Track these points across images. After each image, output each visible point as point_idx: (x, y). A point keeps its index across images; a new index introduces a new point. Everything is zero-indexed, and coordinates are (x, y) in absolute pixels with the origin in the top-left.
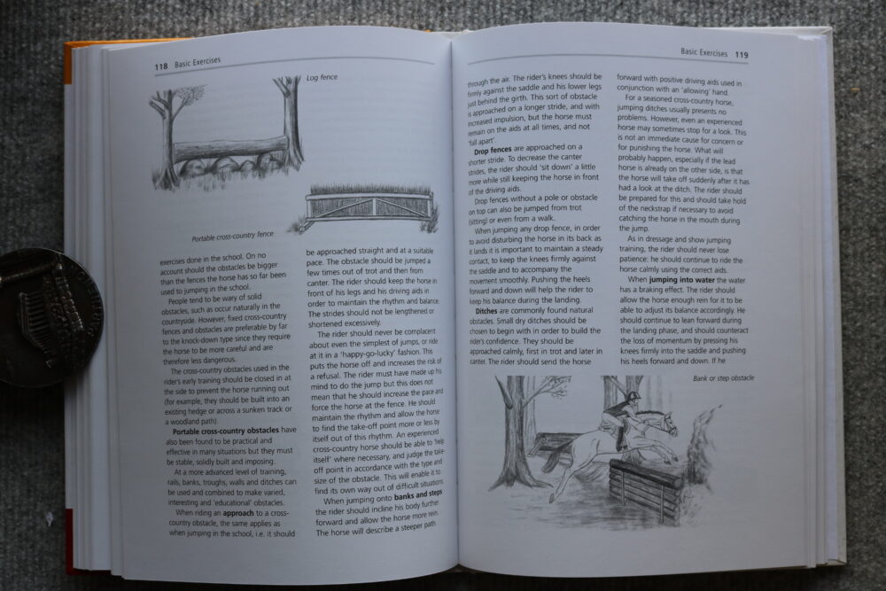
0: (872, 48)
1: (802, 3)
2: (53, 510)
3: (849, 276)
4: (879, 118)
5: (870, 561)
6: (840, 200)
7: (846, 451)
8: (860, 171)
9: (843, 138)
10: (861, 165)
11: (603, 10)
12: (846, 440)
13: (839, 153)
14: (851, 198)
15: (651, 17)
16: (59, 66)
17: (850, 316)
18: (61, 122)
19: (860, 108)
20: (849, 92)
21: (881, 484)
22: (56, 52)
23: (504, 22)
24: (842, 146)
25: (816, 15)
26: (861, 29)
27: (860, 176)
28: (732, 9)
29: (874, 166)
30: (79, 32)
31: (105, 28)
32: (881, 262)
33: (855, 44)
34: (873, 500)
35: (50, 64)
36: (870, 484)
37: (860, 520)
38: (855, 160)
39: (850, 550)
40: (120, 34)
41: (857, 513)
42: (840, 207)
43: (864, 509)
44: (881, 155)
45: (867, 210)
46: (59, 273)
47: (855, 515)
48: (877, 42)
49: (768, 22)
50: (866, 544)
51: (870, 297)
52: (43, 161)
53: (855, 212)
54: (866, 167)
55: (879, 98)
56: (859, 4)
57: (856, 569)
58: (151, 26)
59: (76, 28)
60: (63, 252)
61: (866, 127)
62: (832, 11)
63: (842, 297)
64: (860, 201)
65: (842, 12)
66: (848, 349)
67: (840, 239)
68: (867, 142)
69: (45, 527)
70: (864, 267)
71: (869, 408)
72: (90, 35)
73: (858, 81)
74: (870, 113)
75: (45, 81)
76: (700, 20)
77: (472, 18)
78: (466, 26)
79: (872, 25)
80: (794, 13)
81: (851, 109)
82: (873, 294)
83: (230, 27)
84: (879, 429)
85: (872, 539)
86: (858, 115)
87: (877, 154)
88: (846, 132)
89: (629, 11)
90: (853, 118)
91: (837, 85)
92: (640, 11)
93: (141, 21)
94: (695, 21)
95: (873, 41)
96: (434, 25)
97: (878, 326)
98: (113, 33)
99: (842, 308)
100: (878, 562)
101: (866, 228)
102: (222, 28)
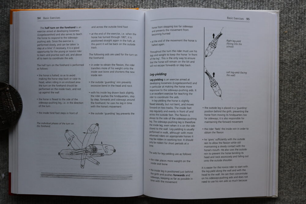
0: (292, 17)
1: (268, 1)
2: (4, 173)
3: (282, 97)
4: (294, 42)
5: (286, 195)
6: (280, 70)
7: (279, 157)
8: (287, 60)
9: (281, 49)
10: (287, 58)
11: (199, 2)
12: (279, 154)
13: (280, 54)
14: (283, 70)
15: (215, 5)
16: (7, 18)
17: (282, 111)
18: (9, 38)
19: (287, 38)
20: (284, 33)
21: (291, 169)
22: (6, 13)
23: (164, 5)
24: (281, 51)
25: (273, 5)
26: (289, 11)
27: (287, 62)
28: (244, 3)
29: (292, 59)
30: (15, 6)
31: (24, 5)
32: (293, 93)
33: (286, 16)
34: (288, 174)
35: (4, 17)
36: (287, 169)
37: (283, 181)
38: (285, 57)
39: (279, 191)
40: (29, 7)
41: (282, 179)
42: (280, 72)
43: (285, 178)
44: (294, 55)
45: (289, 74)
46: (7, 91)
47: (281, 180)
48: (294, 15)
49: (256, 7)
50: (285, 190)
51: (289, 104)
52: (2, 51)
53: (285, 75)
54: (289, 59)
55: (294, 35)
56: (288, 2)
57: (281, 198)
58: (40, 4)
59: (13, 4)
60: (9, 83)
61: (289, 45)
62: (279, 4)
63: (280, 104)
64: (286, 71)
65: (282, 5)
66: (281, 122)
67: (280, 84)
68: (289, 50)
69: (1, 179)
70: (287, 94)
71: (287, 143)
72: (18, 7)
73: (287, 29)
74: (291, 40)
75: (2, 23)
76: (232, 6)
77: (152, 4)
78: (151, 7)
79: (293, 10)
80: (265, 5)
81: (284, 38)
82: (290, 103)
83: (68, 5)
84: (291, 150)
85: (287, 188)
86: (287, 41)
87: (293, 55)
88: (283, 47)
89: (208, 3)
90: (285, 42)
91: (280, 30)
92: (212, 3)
93: (36, 3)
94: (231, 7)
95: (293, 15)
96: (139, 6)
97: (291, 114)
98: (27, 7)
99: (279, 108)
100: (289, 196)
101: (288, 80)
102: (65, 6)
